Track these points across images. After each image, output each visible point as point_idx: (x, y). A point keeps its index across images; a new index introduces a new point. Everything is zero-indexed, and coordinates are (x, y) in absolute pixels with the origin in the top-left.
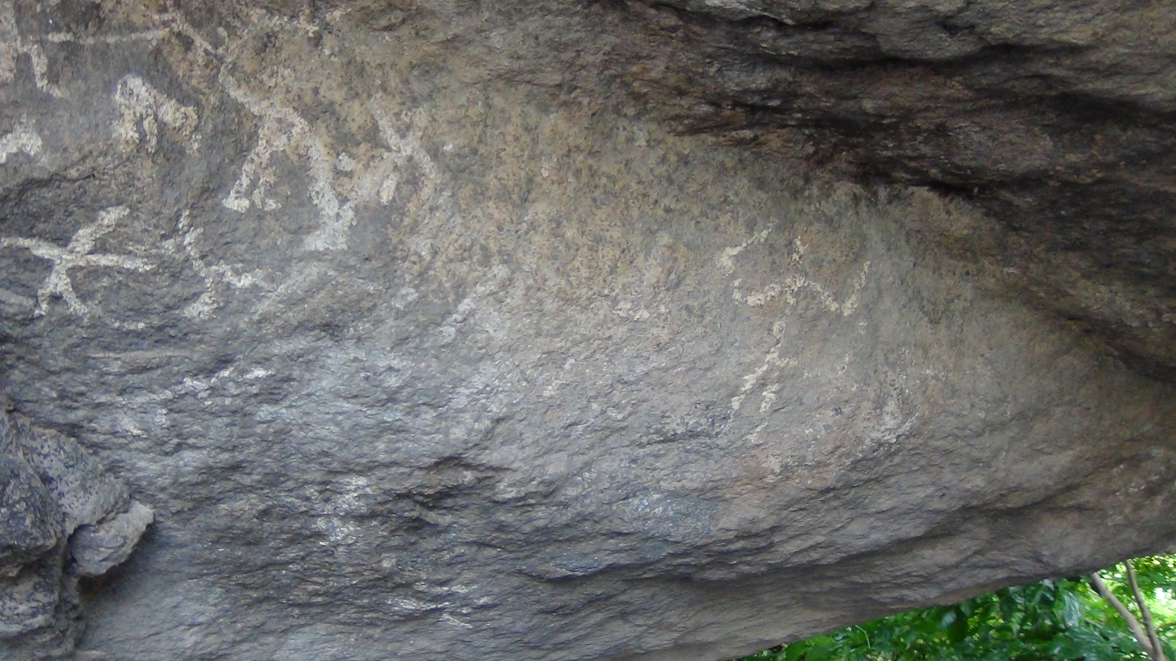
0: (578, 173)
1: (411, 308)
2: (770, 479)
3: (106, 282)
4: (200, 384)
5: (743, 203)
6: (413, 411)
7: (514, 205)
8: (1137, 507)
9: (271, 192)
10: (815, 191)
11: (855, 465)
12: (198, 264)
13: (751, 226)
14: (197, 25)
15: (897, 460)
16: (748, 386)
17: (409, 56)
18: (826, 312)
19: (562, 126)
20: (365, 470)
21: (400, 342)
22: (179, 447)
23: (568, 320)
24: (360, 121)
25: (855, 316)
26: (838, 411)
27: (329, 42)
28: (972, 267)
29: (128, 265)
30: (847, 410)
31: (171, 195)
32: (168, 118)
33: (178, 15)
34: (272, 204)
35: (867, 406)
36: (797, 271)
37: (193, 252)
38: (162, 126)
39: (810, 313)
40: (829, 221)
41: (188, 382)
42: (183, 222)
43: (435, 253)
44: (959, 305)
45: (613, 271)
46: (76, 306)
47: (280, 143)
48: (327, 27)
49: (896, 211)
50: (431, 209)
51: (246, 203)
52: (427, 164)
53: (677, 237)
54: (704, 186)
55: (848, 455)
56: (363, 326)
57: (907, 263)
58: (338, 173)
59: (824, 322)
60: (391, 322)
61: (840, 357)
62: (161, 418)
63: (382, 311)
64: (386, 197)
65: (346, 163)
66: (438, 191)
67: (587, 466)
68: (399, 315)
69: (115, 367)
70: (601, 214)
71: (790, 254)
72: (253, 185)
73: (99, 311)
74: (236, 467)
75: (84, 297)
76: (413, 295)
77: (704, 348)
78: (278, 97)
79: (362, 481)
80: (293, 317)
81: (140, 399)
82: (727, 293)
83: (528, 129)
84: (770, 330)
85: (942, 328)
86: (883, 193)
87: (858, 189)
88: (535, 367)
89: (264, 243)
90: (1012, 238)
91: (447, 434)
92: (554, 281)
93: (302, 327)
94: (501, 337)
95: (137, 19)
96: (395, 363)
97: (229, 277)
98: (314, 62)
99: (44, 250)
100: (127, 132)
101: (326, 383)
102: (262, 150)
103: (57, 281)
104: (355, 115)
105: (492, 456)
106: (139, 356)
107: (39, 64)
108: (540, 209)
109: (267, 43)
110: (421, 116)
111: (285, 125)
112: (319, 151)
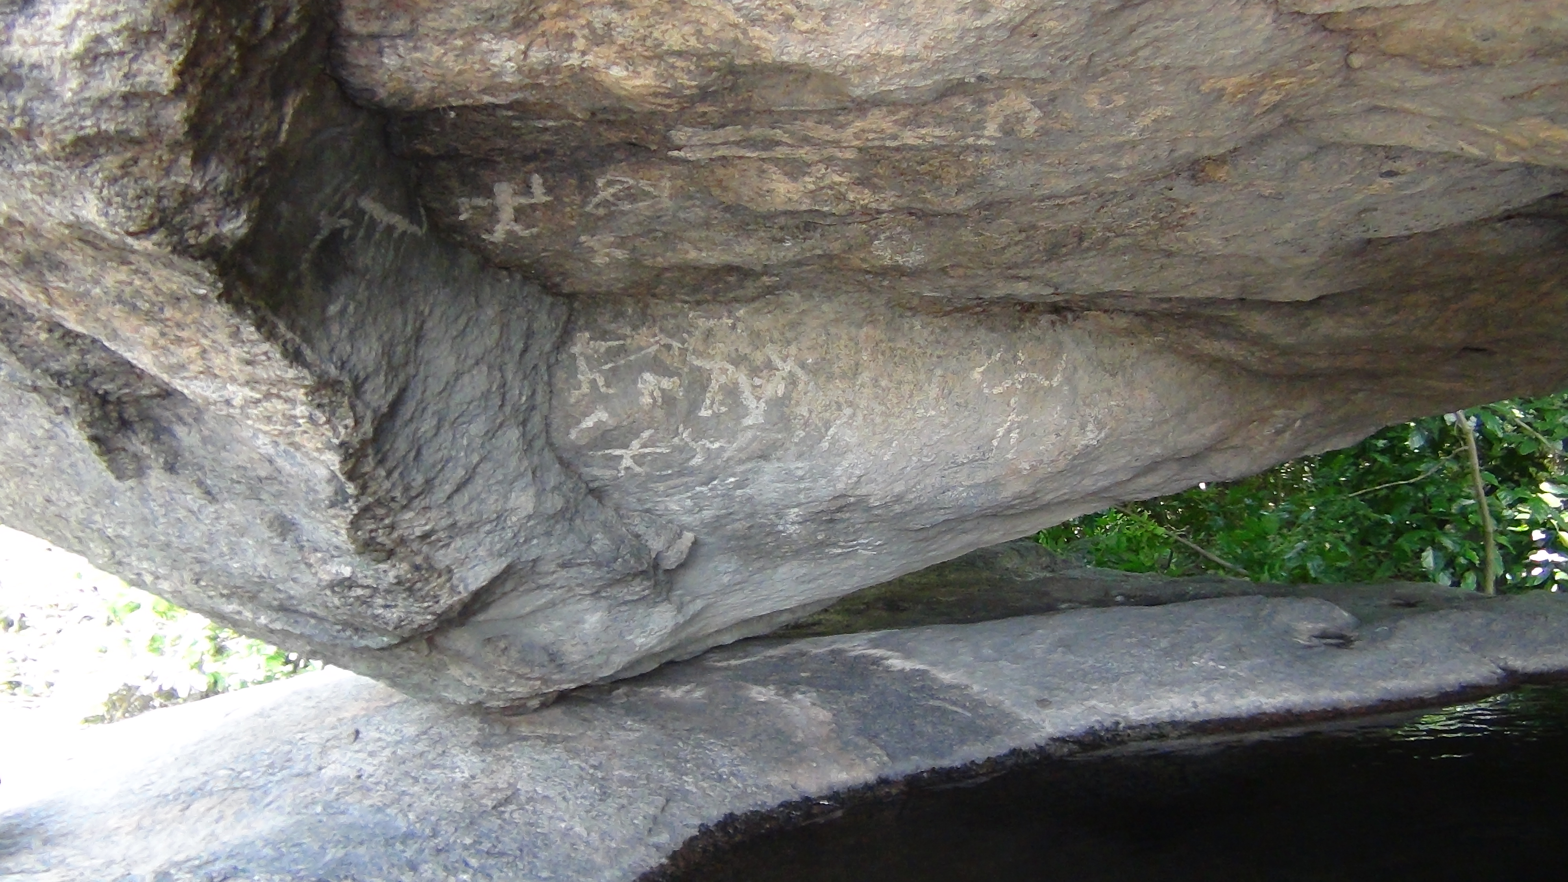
0: (883, 354)
1: (802, 440)
2: (1025, 472)
3: (649, 458)
4: (704, 489)
5: (984, 342)
6: (815, 481)
7: (850, 379)
8: (1272, 442)
9: (722, 403)
10: (1028, 324)
11: (1075, 458)
12: (692, 444)
13: (989, 354)
14: (671, 336)
15: (1101, 449)
16: (1000, 434)
17: (782, 321)
18: (1043, 387)
19: (871, 332)
20: (798, 505)
21: (800, 456)
22: (700, 511)
23: (889, 425)
24: (762, 359)
25: (1061, 385)
26: (1058, 435)
27: (740, 326)
28: (1134, 341)
29: (658, 450)
30: (1063, 434)
31: (672, 420)
32: (665, 387)
33: (662, 336)
34: (723, 409)
35: (1075, 430)
36: (1021, 370)
37: (688, 440)
38: (663, 391)
39: (1032, 390)
40: (1038, 339)
41: (698, 489)
42: (681, 429)
43: (810, 412)
44: (1128, 362)
45: (911, 396)
46: (638, 469)
47: (723, 379)
48: (738, 319)
49: (1079, 323)
50: (805, 394)
51: (710, 412)
52: (800, 372)
53: (946, 369)
54: (958, 340)
55: (1069, 454)
56: (780, 453)
57: (1091, 349)
58: (754, 387)
59: (1042, 393)
60: (793, 448)
61: (1054, 408)
62: (689, 502)
63: (787, 445)
64: (780, 393)
65: (757, 381)
66: (807, 384)
67: (919, 483)
68: (796, 444)
69: (662, 488)
70: (900, 370)
71: (1015, 362)
72: (712, 403)
73: (648, 470)
74: (731, 514)
75: (640, 465)
76: (803, 434)
77: (970, 421)
78: (718, 358)
79: (796, 510)
80: (743, 456)
81: (676, 498)
82: (980, 391)
83: (851, 339)
84: (1008, 405)
85: (1119, 378)
86: (1070, 316)
87: (1054, 317)
88: (878, 447)
89: (722, 427)
90: (1155, 324)
91: (834, 486)
92: (879, 409)
93: (749, 459)
94: (854, 441)
95: (643, 344)
96: (800, 465)
97: (708, 445)
98: (733, 337)
99: (618, 452)
100: (647, 400)
101: (766, 478)
102: (714, 385)
103: (627, 462)
104: (759, 358)
105: (863, 491)
106: (671, 483)
107: (601, 382)
108: (865, 376)
109: (709, 334)
110: (793, 349)
111: (724, 371)
112: (743, 379)
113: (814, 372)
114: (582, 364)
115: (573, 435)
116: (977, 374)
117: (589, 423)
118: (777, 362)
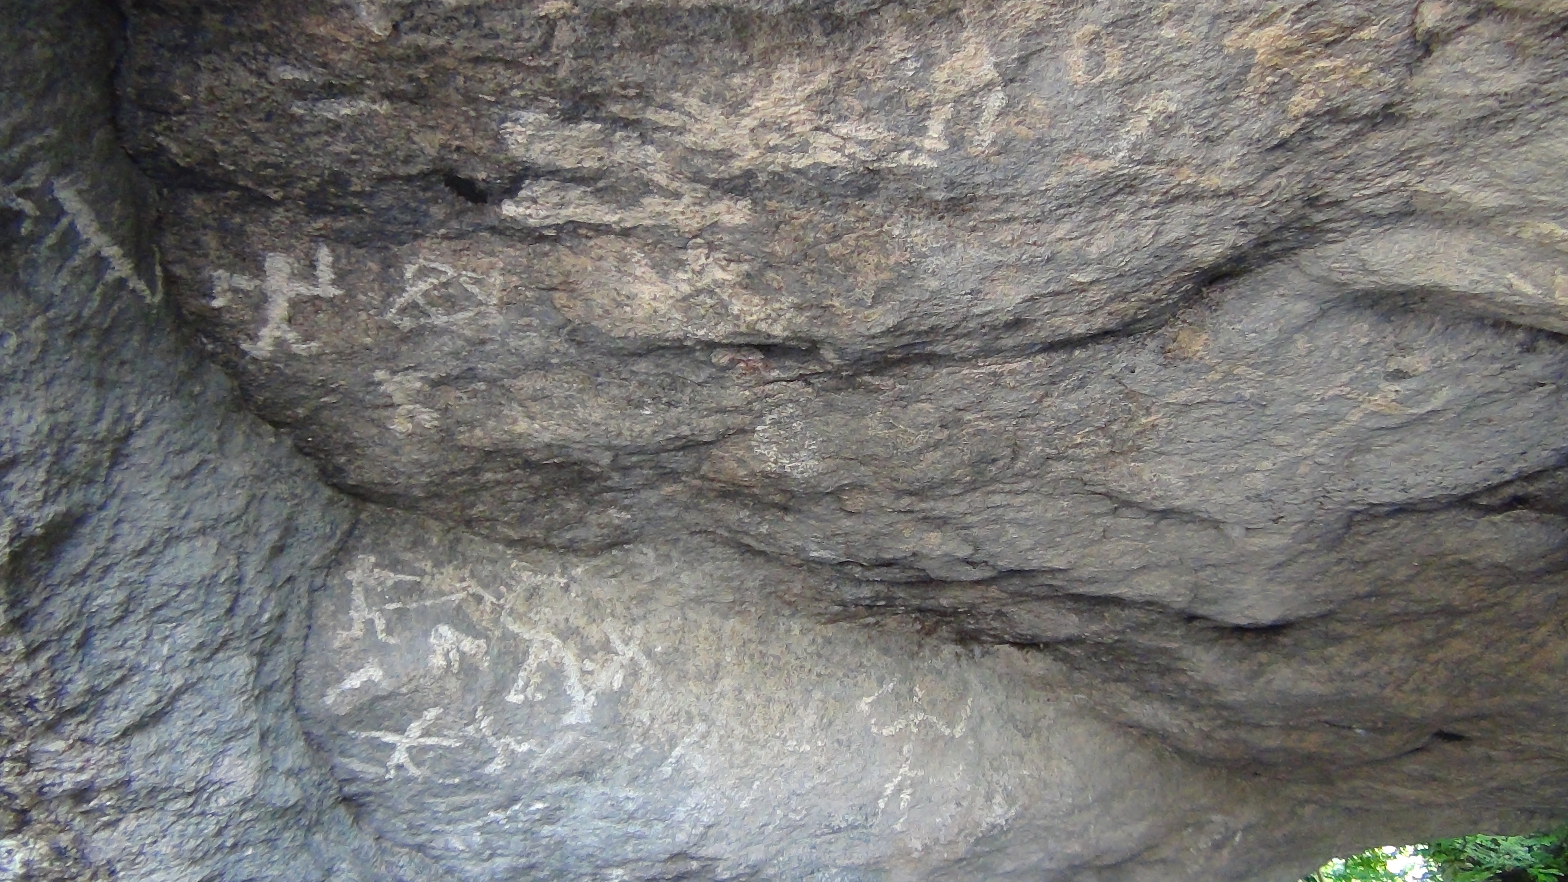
0: (751, 657)
1: (638, 757)
2: (915, 855)
3: (431, 754)
4: (500, 815)
5: (874, 665)
6: (647, 823)
7: (707, 683)
8: (1208, 859)
9: (538, 688)
10: (927, 653)
11: (978, 842)
12: (492, 739)
13: (881, 682)
14: (486, 586)
15: (1010, 835)
16: (889, 792)
17: (629, 592)
18: (943, 736)
19: (738, 627)
20: (623, 864)
21: (633, 779)
22: (491, 856)
23: (751, 756)
24: (597, 637)
25: (964, 737)
26: (959, 804)
27: (575, 589)
28: (1051, 695)
29: (445, 743)
30: (965, 803)
31: (470, 698)
32: (466, 649)
33: (473, 583)
34: (539, 696)
35: (980, 801)
36: (918, 709)
37: (487, 732)
38: (463, 654)
39: (929, 738)
40: (939, 673)
41: (492, 814)
42: (479, 714)
43: (653, 719)
44: (1044, 723)
45: (781, 720)
46: (413, 771)
47: (544, 656)
48: (573, 579)
49: (988, 661)
50: (648, 691)
51: (522, 697)
52: (644, 662)
53: (827, 693)
54: (845, 656)
55: (971, 835)
56: (607, 771)
57: (1001, 697)
58: (584, 672)
59: (941, 744)
60: (625, 767)
61: (956, 766)
62: (477, 838)
63: (618, 760)
64: (616, 686)
65: (589, 665)
66: (652, 678)
67: (780, 852)
68: (630, 762)
69: (442, 808)
70: (770, 682)
71: (911, 698)
72: (527, 685)
73: (428, 773)
74: (532, 867)
75: (418, 764)
76: (639, 749)
77: (853, 768)
78: (541, 627)
79: (620, 872)
80: (558, 768)
81: (462, 827)
82: (867, 730)
83: (714, 632)
84: (901, 752)
85: (1033, 742)
86: (977, 650)
87: (959, 649)
88: (732, 789)
89: (535, 722)
90: (1076, 675)
91: (674, 837)
92: (739, 731)
93: (564, 775)
94: (704, 770)
95: (445, 588)
96: (631, 794)
97: (513, 746)
98: (565, 602)
99: (389, 738)
100: (438, 661)
101: (585, 809)
102: (532, 662)
103: (400, 757)
104: (594, 633)
105: (709, 851)
106: (458, 800)
107: (380, 624)
108: (726, 684)
109: (533, 593)
110: (638, 630)
111: (546, 645)
112: (570, 659)
113: (664, 664)
114: (358, 597)
115: (329, 700)
116: (864, 705)
117: (354, 681)
118: (617, 644)
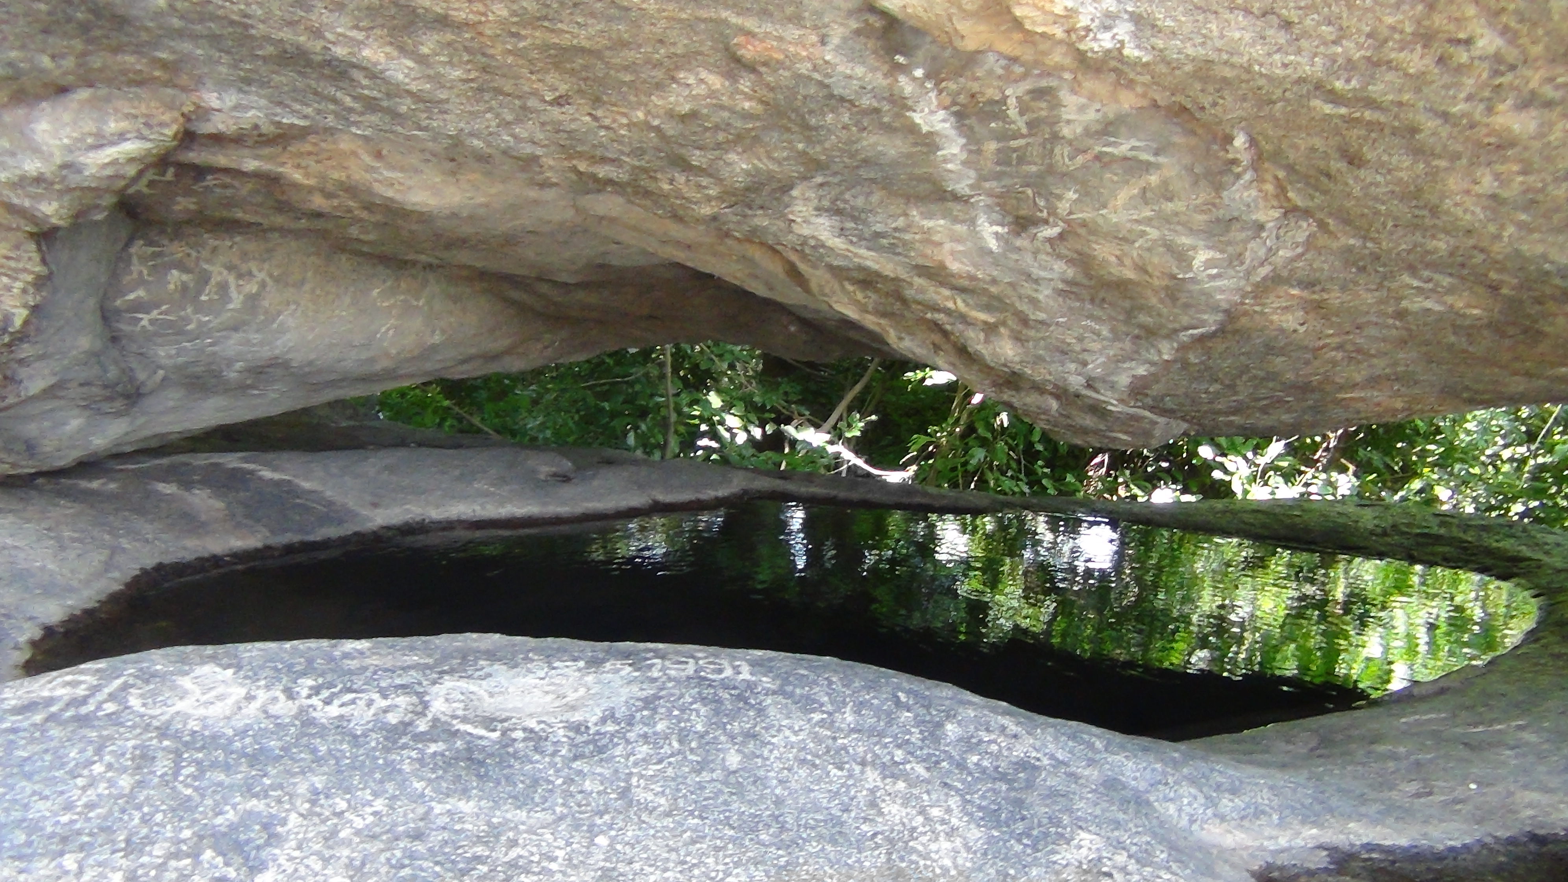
0: (320, 274)
1: (262, 321)
2: (393, 354)
3: (160, 322)
4: (188, 344)
6: (262, 347)
7: (298, 287)
9: (216, 293)
11: (424, 350)
12: (192, 316)
13: (384, 281)
14: (192, 248)
15: (441, 347)
16: (383, 331)
17: (263, 248)
18: (413, 306)
19: (316, 260)
20: (244, 361)
21: (257, 331)
22: (178, 357)
23: (317, 318)
24: (246, 269)
25: (424, 305)
26: (417, 335)
27: (236, 247)
29: (168, 318)
30: (420, 335)
31: (184, 301)
32: (184, 279)
33: (186, 247)
34: (216, 297)
35: (428, 333)
36: (401, 293)
37: (189, 313)
38: (182, 282)
39: (406, 307)
40: (414, 276)
41: (184, 344)
42: (187, 306)
43: (270, 305)
45: (333, 302)
46: (150, 328)
47: (219, 279)
48: (235, 243)
50: (269, 293)
51: (207, 298)
52: (268, 280)
53: (357, 288)
54: (367, 271)
55: (422, 347)
56: (245, 328)
58: (239, 286)
59: (412, 309)
60: (255, 325)
61: (418, 319)
62: (173, 352)
63: (252, 323)
64: (254, 291)
65: (241, 282)
66: (272, 287)
67: (325, 355)
68: (257, 324)
69: (159, 341)
70: (329, 285)
71: (398, 290)
72: (210, 292)
73: (157, 329)
74: (197, 361)
75: (153, 325)
76: (263, 318)
77: (366, 321)
78: (218, 265)
79: (241, 364)
80: (221, 327)
81: (166, 348)
82: (375, 304)
83: (302, 263)
84: (391, 314)
85: (458, 305)
88: (305, 332)
89: (213, 308)
91: (273, 351)
92: (312, 307)
93: (225, 329)
94: (293, 325)
95: (174, 251)
96: (256, 336)
97: (201, 318)
98: (230, 253)
99: (140, 316)
100: (172, 287)
101: (232, 342)
102: (213, 281)
103: (145, 323)
104: (244, 268)
105: (290, 356)
106: (168, 338)
107: (145, 272)
108: (307, 287)
109: (215, 250)
110: (266, 266)
111: (220, 273)
112: (231, 280)
113: (277, 280)
114: (135, 260)
115: (118, 302)
116: (375, 292)
117: (132, 296)
118: (255, 271)
